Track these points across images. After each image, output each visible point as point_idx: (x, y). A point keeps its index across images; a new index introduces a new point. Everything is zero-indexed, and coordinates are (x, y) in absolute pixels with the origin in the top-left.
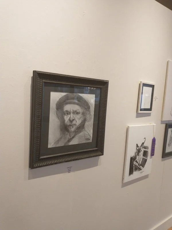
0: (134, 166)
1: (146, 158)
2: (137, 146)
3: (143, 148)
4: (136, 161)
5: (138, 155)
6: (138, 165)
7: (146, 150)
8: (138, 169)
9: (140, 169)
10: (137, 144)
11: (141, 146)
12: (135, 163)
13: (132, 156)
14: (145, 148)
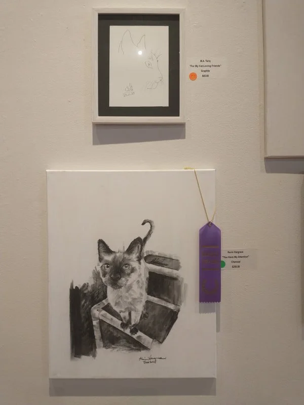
0: (95, 323)
1: (171, 306)
2: (103, 247)
3: (139, 259)
4: (108, 308)
5: (115, 283)
6: (124, 325)
7: (166, 270)
8: (123, 342)
9: (138, 346)
10: (101, 242)
11: (130, 250)
12: (97, 312)
13: (79, 284)
14: (153, 262)
